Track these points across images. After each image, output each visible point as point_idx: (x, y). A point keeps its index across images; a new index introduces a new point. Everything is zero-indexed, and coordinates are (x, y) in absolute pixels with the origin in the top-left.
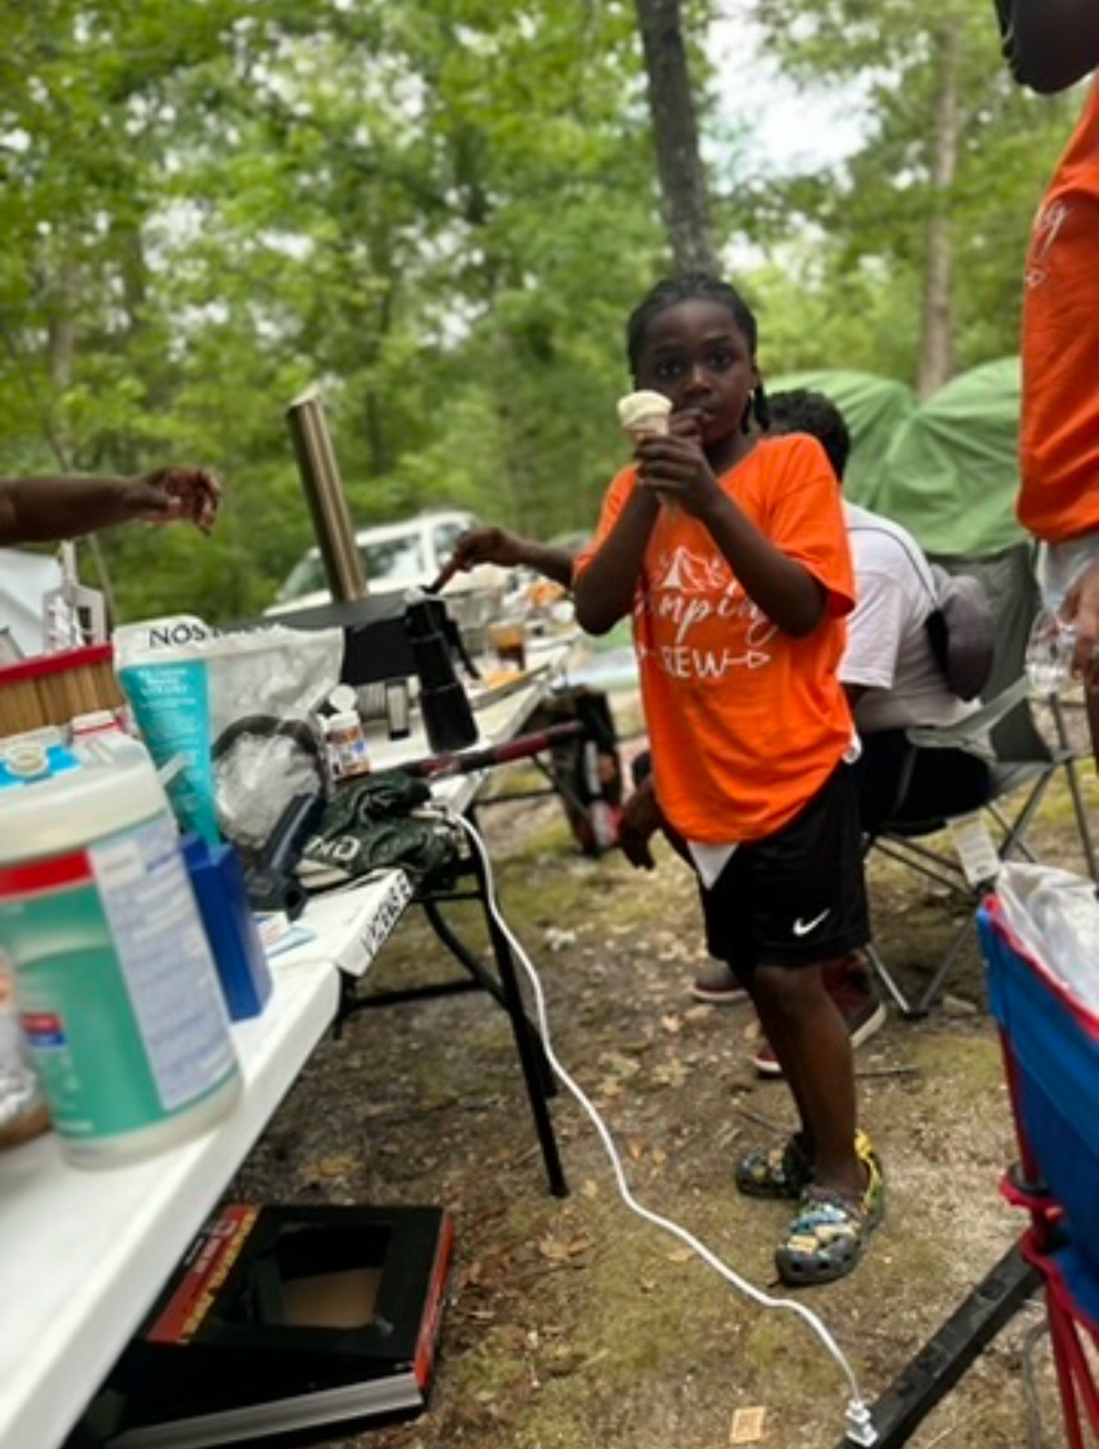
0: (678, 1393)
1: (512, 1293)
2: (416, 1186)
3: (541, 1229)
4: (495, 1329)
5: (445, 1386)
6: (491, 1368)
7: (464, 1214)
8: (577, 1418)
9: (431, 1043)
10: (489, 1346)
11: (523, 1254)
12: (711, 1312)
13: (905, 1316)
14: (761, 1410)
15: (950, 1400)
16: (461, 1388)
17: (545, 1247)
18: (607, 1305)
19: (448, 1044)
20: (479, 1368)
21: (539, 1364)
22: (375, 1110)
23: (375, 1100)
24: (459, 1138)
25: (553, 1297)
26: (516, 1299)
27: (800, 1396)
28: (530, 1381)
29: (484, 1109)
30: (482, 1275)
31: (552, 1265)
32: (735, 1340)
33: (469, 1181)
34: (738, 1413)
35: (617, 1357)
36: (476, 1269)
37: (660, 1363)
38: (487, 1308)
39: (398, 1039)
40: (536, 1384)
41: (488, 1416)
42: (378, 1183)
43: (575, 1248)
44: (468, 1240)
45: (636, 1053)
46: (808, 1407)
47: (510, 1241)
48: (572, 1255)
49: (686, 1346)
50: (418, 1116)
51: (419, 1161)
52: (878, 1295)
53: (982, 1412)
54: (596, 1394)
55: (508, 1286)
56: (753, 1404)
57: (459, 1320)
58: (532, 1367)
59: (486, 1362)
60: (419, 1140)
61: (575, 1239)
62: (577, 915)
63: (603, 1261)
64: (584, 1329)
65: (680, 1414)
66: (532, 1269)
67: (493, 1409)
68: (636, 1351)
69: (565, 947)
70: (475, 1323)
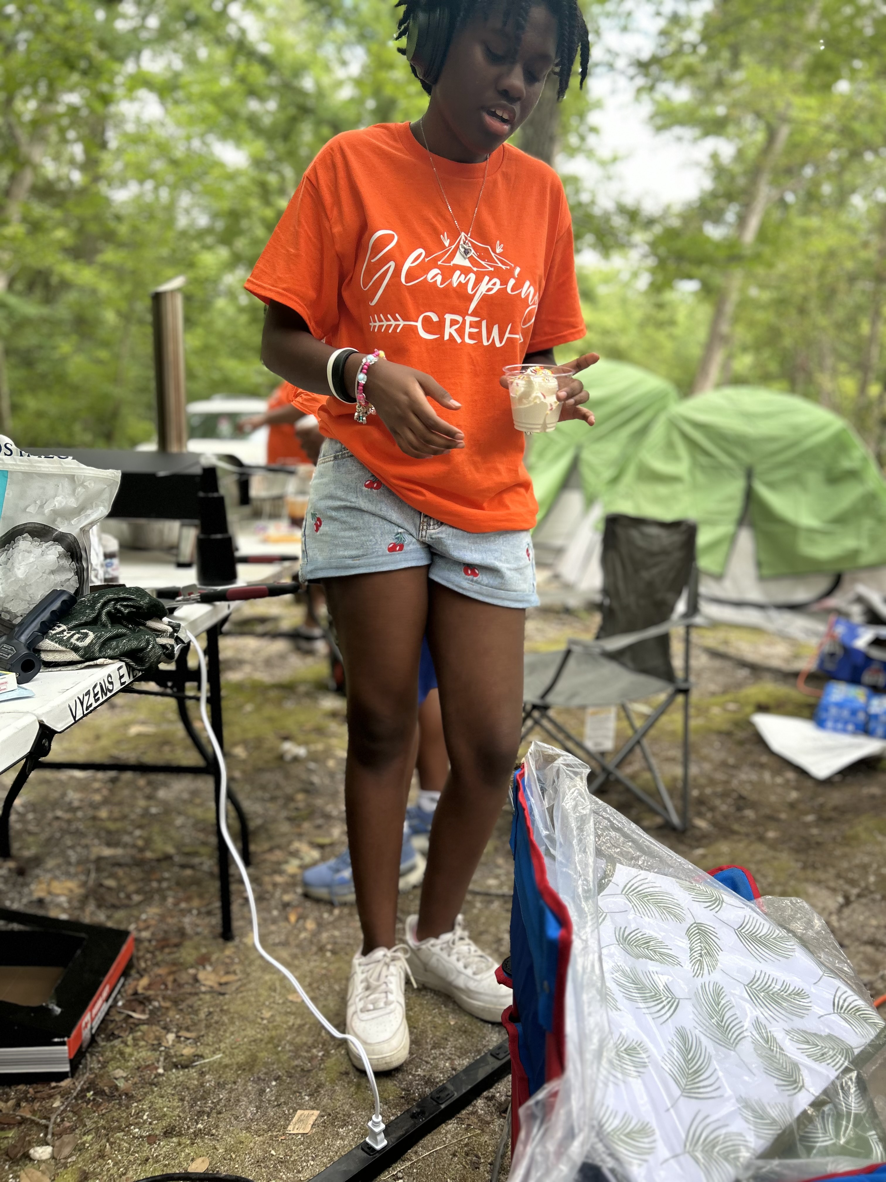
0: (262, 1092)
1: (168, 1004)
2: (120, 914)
3: (203, 961)
4: (144, 1028)
5: (93, 1063)
6: (131, 1055)
7: (150, 941)
8: (182, 1100)
9: (168, 810)
10: (134, 1039)
11: (184, 977)
12: (305, 1039)
13: (441, 1064)
14: (316, 1113)
15: (451, 1126)
16: (104, 1065)
17: (201, 976)
18: (232, 1022)
19: (179, 813)
20: (122, 1053)
21: (168, 1056)
22: (107, 852)
23: (109, 845)
24: (165, 885)
25: (196, 1012)
26: (167, 1009)
27: (347, 1107)
28: (157, 1068)
29: (192, 867)
30: (149, 987)
31: (203, 989)
32: (315, 1062)
33: (162, 918)
34: (299, 1112)
35: (226, 1061)
36: (144, 981)
37: (256, 1069)
38: (143, 1012)
39: (142, 803)
40: (161, 1071)
41: (116, 1088)
42: (91, 907)
43: (224, 979)
44: (146, 961)
45: (321, 847)
46: (349, 1115)
47: (178, 966)
48: (221, 984)
49: (279, 1061)
50: (139, 863)
51: (129, 897)
52: (429, 1047)
53: (469, 1138)
54: (202, 1085)
55: (164, 998)
56: (313, 1108)
57: (118, 1018)
58: (162, 1059)
59: (128, 1050)
60: (133, 881)
61: (227, 973)
62: (313, 736)
63: (241, 992)
64: (210, 1039)
65: (258, 1108)
66: (188, 989)
67: (121, 1084)
68: (241, 1058)
69: (296, 759)
70: (131, 1020)
